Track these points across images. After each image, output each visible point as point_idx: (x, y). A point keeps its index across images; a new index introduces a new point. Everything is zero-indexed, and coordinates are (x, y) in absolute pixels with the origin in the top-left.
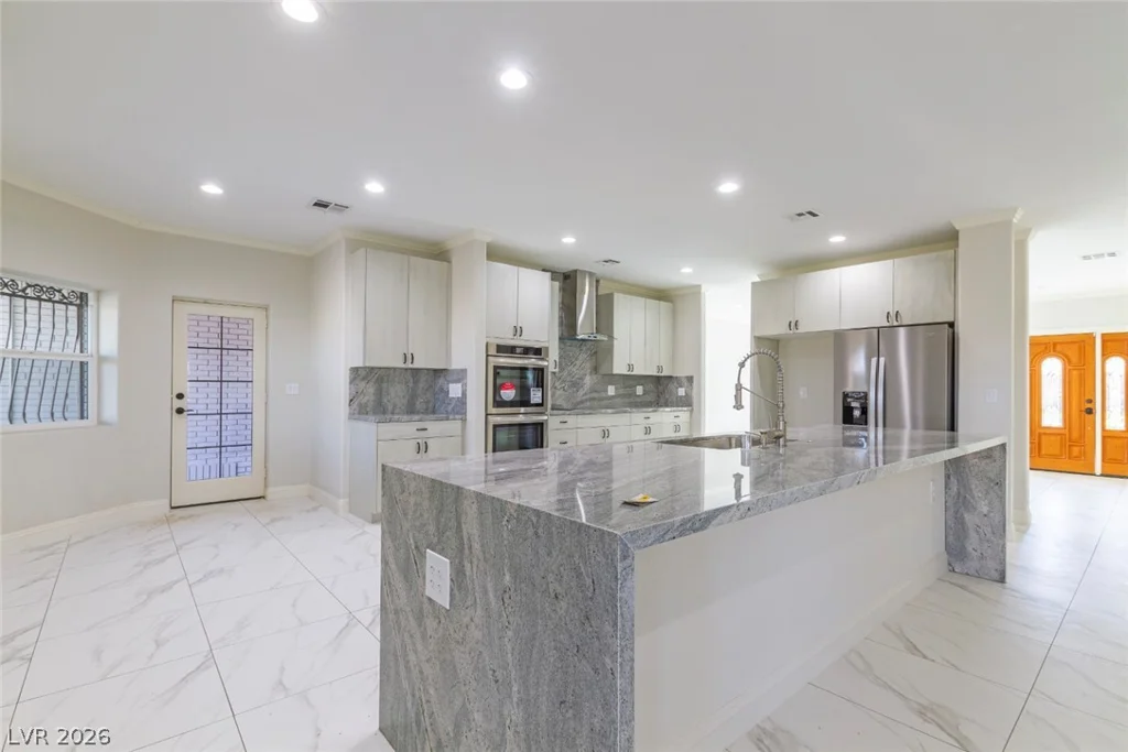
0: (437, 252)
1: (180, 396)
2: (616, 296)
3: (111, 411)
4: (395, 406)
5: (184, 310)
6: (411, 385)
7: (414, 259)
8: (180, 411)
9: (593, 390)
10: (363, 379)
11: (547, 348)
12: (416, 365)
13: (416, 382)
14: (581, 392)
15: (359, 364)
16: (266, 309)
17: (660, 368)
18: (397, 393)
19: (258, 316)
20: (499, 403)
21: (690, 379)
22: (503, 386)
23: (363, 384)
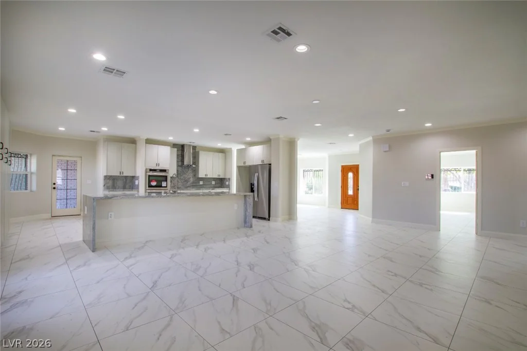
0: (133, 141)
1: (54, 184)
2: (200, 152)
3: (34, 188)
4: (119, 187)
5: (56, 159)
6: (124, 180)
7: (123, 144)
8: (54, 188)
9: (193, 183)
10: (108, 179)
11: (168, 170)
12: (124, 175)
13: (126, 180)
14: (189, 183)
15: (106, 175)
16: (81, 157)
17: (219, 175)
18: (120, 183)
19: (78, 160)
20: (150, 186)
21: (229, 179)
22: (152, 181)
23: (108, 180)
